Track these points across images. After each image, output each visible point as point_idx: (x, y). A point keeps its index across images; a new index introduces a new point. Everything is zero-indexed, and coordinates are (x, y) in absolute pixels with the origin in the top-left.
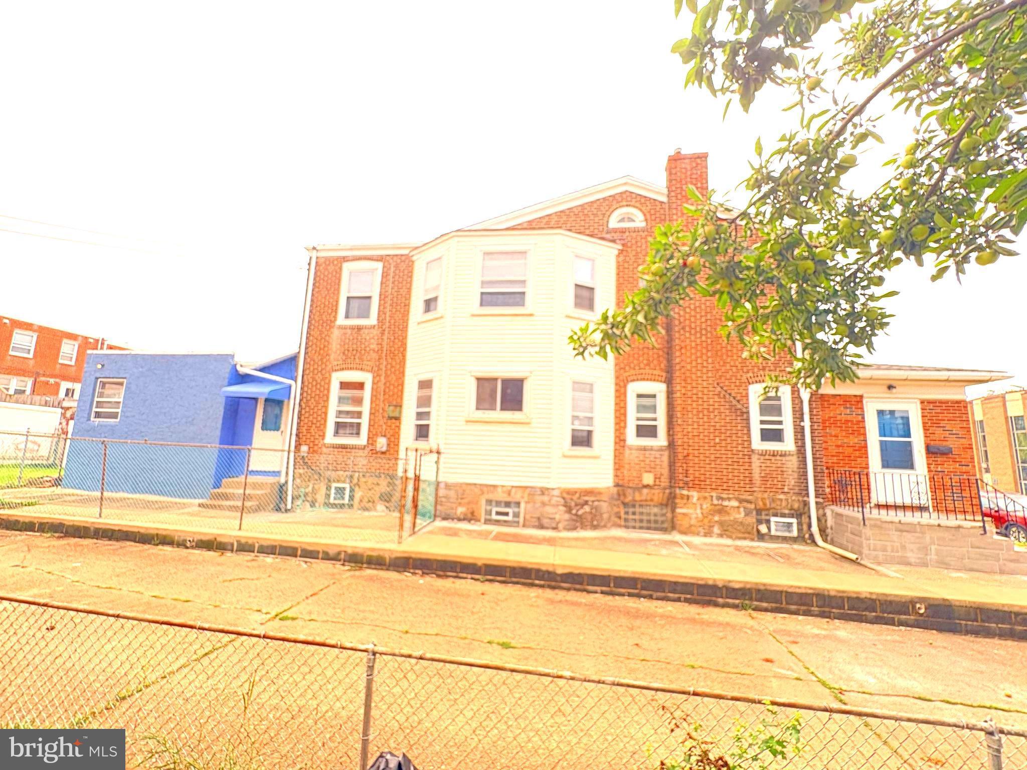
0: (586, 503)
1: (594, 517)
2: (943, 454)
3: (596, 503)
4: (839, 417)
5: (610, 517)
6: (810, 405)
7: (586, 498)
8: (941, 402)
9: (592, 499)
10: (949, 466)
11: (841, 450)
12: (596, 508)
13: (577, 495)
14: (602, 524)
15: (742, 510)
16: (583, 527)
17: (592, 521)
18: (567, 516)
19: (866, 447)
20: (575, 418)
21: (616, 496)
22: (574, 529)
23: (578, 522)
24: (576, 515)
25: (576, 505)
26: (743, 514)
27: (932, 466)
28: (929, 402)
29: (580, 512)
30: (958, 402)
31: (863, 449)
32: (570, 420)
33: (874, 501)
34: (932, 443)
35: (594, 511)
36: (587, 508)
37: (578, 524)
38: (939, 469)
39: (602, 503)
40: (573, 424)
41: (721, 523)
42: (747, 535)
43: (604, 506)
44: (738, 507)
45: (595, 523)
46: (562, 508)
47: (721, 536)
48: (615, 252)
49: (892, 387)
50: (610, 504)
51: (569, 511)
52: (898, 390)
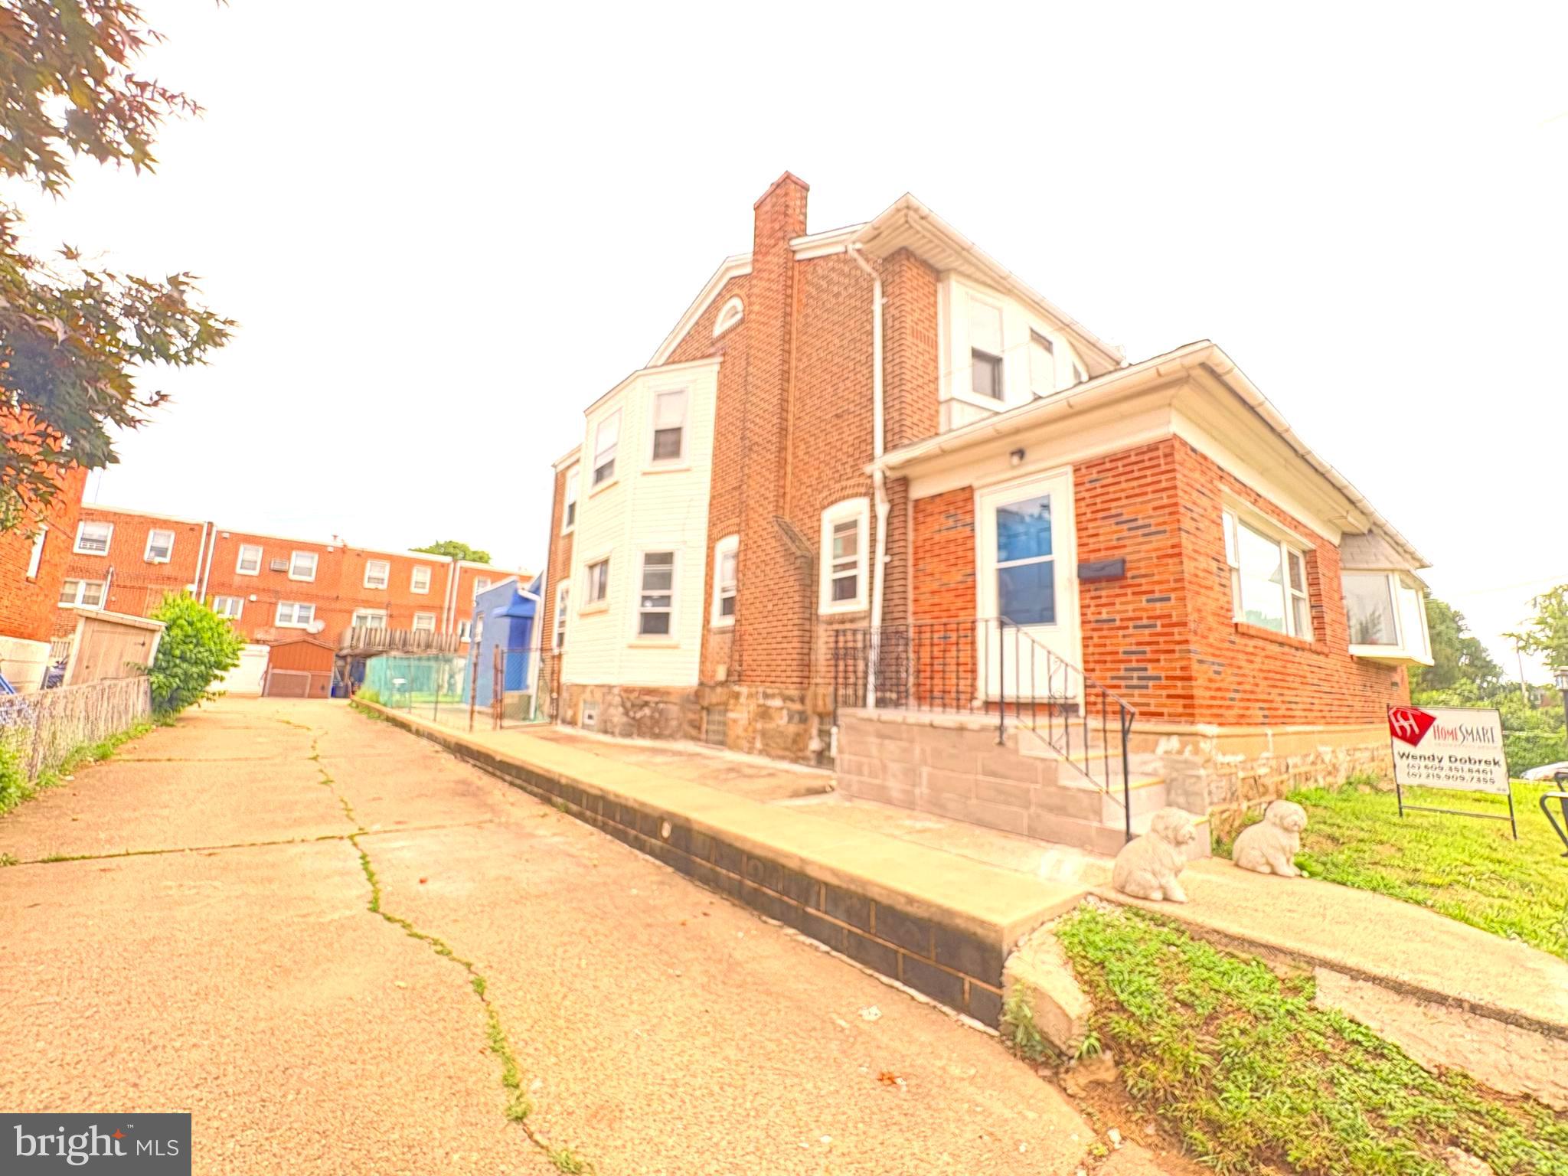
0: (646, 704)
1: (656, 722)
2: (1112, 579)
3: (661, 706)
4: (937, 537)
5: (680, 725)
6: (889, 524)
7: (647, 698)
8: (1114, 458)
9: (657, 699)
10: (1126, 606)
11: (936, 600)
12: (661, 712)
13: (636, 694)
14: (667, 732)
15: (785, 712)
16: (641, 735)
17: (652, 728)
18: (625, 719)
19: (974, 587)
20: (645, 598)
21: (692, 698)
22: (629, 735)
23: (636, 728)
24: (634, 718)
25: (633, 705)
26: (786, 719)
27: (1089, 611)
28: (1089, 465)
29: (639, 715)
30: (1153, 448)
31: (968, 592)
32: (639, 600)
33: (981, 695)
34: (1092, 556)
35: (657, 715)
36: (647, 711)
37: (635, 730)
38: (1104, 616)
39: (670, 706)
40: (643, 605)
41: (764, 734)
42: (787, 753)
43: (674, 710)
44: (781, 709)
45: (657, 730)
46: (621, 710)
47: (761, 752)
48: (716, 368)
49: (1013, 454)
50: (683, 708)
51: (626, 714)
52: (1030, 456)
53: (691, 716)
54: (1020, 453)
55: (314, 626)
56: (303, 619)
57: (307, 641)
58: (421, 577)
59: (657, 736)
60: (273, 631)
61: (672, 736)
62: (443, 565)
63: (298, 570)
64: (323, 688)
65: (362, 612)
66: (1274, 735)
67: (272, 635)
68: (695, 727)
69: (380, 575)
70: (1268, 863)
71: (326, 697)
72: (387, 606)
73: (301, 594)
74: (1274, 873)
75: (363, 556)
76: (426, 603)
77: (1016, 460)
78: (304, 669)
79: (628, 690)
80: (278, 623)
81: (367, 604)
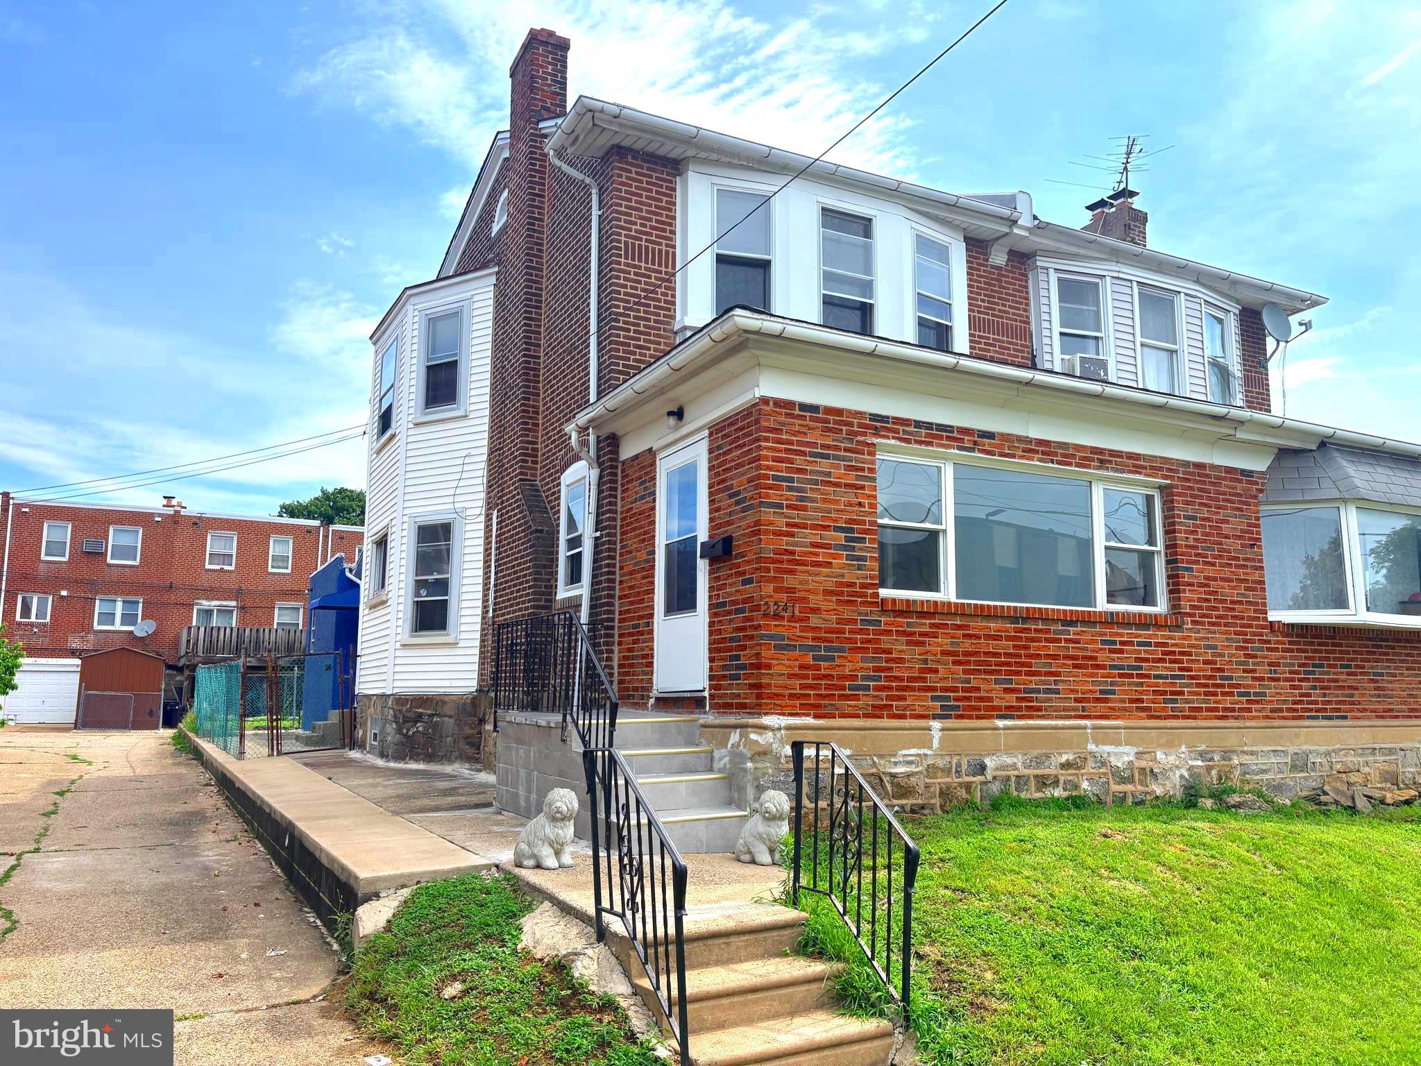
0: (419, 717)
1: (430, 741)
2: (726, 558)
3: (436, 719)
4: (634, 508)
5: (456, 743)
7: (420, 709)
8: (730, 422)
9: (430, 711)
10: (732, 588)
11: (632, 581)
12: (436, 724)
13: (409, 705)
14: (442, 752)
16: (413, 757)
17: (425, 747)
18: (398, 737)
19: (654, 567)
20: (418, 584)
21: (469, 708)
22: (399, 757)
23: (408, 747)
24: (407, 736)
25: (405, 722)
28: (717, 429)
29: (412, 732)
31: (650, 573)
32: (412, 586)
33: (655, 691)
35: (430, 731)
36: (420, 727)
37: (408, 751)
38: (721, 600)
39: (445, 720)
40: (416, 593)
43: (449, 725)
45: (430, 751)
46: (395, 726)
48: (493, 280)
49: (670, 414)
50: (459, 722)
51: (399, 731)
52: (687, 415)
53: (468, 731)
54: (679, 414)
55: (143, 628)
56: (128, 619)
57: (129, 649)
58: (280, 549)
59: (430, 758)
60: (91, 637)
61: (447, 758)
62: (309, 530)
63: (120, 551)
64: (151, 713)
65: (206, 604)
66: (942, 730)
67: (89, 643)
68: (471, 744)
69: (227, 552)
70: (750, 852)
71: (156, 728)
72: (237, 594)
73: (122, 584)
74: (753, 862)
75: (201, 525)
76: (289, 586)
77: (672, 421)
78: (125, 690)
79: (400, 700)
80: (96, 627)
81: (211, 593)
